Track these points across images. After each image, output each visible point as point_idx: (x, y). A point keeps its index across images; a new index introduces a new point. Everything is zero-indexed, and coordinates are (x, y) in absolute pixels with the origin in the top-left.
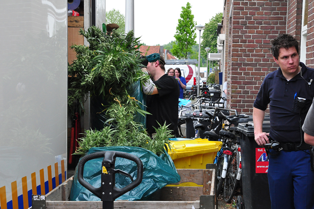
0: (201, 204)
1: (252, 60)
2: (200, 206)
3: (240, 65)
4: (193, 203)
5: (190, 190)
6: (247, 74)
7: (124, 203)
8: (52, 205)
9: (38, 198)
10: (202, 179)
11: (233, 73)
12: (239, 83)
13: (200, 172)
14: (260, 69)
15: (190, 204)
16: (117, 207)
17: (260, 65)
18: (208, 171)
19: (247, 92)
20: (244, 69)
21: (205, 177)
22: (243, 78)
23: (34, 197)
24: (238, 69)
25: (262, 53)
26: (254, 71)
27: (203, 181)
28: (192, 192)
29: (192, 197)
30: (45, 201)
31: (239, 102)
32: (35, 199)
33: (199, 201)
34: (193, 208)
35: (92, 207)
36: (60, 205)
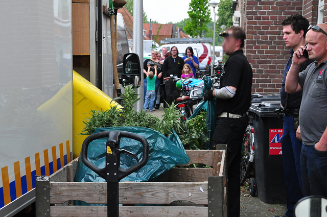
0: (209, 185)
1: (266, 38)
2: (208, 188)
3: (254, 43)
4: (201, 184)
5: (199, 171)
6: (262, 52)
7: (130, 184)
8: (56, 186)
9: (42, 179)
10: (211, 160)
11: (248, 52)
12: (253, 62)
13: (210, 153)
14: (274, 47)
15: (198, 185)
16: (123, 189)
17: (275, 42)
18: (218, 152)
19: (261, 71)
20: (259, 47)
21: (215, 159)
22: (258, 57)
23: (38, 178)
24: (253, 48)
25: (277, 30)
26: (268, 49)
27: (213, 162)
28: (202, 173)
29: (201, 178)
30: (49, 182)
32: (38, 180)
33: (207, 183)
34: (201, 189)
35: (97, 189)
36: (64, 186)
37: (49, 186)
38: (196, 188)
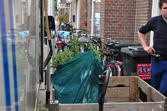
1: (117, 8)
2: (165, 105)
3: (109, 11)
4: (160, 103)
6: (114, 16)
8: (63, 107)
9: (53, 102)
10: (129, 83)
11: (105, 16)
12: (109, 22)
13: (128, 78)
14: (121, 14)
16: (109, 107)
17: (121, 11)
18: (133, 78)
19: (114, 28)
20: (112, 13)
21: (131, 82)
22: (112, 19)
23: (51, 102)
24: (109, 13)
25: (123, 3)
26: (118, 15)
27: (130, 84)
28: (123, 91)
30: (58, 104)
31: (109, 33)
32: (51, 103)
33: (164, 102)
34: (160, 106)
35: (91, 108)
36: (69, 107)
37: (58, 107)
38: (157, 105)
